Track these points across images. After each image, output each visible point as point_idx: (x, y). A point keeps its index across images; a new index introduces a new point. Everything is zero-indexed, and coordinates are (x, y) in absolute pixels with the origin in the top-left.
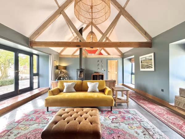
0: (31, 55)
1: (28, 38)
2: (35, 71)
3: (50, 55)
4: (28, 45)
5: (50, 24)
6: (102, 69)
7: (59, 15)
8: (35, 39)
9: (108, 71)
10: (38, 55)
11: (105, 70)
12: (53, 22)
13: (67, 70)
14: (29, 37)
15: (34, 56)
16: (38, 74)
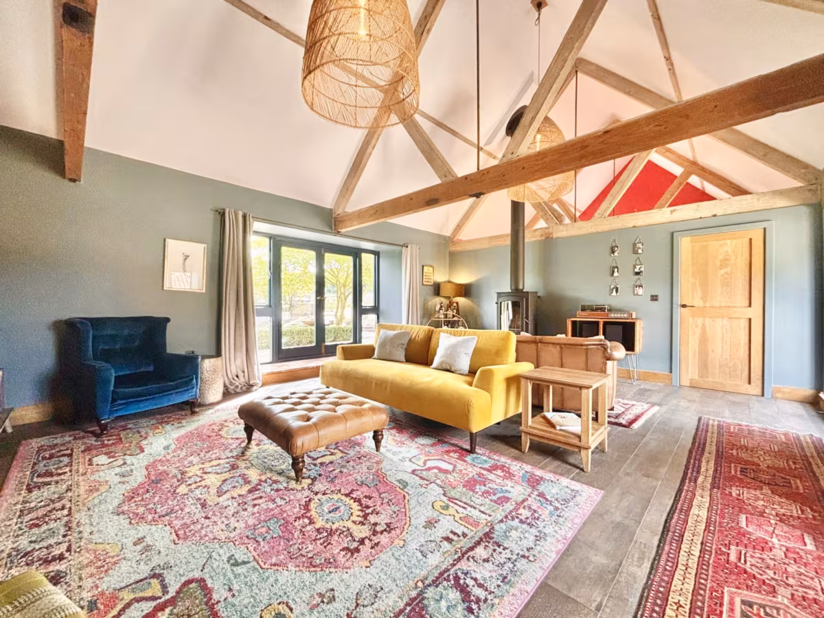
0: (356, 253)
1: (331, 210)
2: (368, 300)
3: (404, 248)
4: (331, 228)
5: (371, 154)
6: (640, 291)
7: (386, 116)
8: (344, 208)
9: (678, 300)
10: (376, 254)
11: (654, 298)
12: (375, 145)
13: (472, 301)
14: (332, 208)
15: (364, 255)
16: (375, 309)
